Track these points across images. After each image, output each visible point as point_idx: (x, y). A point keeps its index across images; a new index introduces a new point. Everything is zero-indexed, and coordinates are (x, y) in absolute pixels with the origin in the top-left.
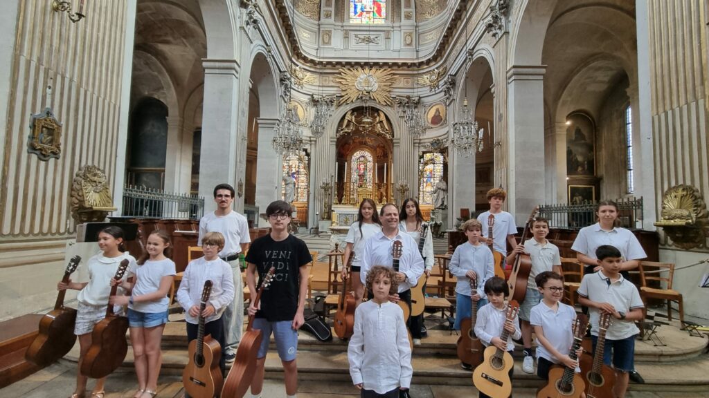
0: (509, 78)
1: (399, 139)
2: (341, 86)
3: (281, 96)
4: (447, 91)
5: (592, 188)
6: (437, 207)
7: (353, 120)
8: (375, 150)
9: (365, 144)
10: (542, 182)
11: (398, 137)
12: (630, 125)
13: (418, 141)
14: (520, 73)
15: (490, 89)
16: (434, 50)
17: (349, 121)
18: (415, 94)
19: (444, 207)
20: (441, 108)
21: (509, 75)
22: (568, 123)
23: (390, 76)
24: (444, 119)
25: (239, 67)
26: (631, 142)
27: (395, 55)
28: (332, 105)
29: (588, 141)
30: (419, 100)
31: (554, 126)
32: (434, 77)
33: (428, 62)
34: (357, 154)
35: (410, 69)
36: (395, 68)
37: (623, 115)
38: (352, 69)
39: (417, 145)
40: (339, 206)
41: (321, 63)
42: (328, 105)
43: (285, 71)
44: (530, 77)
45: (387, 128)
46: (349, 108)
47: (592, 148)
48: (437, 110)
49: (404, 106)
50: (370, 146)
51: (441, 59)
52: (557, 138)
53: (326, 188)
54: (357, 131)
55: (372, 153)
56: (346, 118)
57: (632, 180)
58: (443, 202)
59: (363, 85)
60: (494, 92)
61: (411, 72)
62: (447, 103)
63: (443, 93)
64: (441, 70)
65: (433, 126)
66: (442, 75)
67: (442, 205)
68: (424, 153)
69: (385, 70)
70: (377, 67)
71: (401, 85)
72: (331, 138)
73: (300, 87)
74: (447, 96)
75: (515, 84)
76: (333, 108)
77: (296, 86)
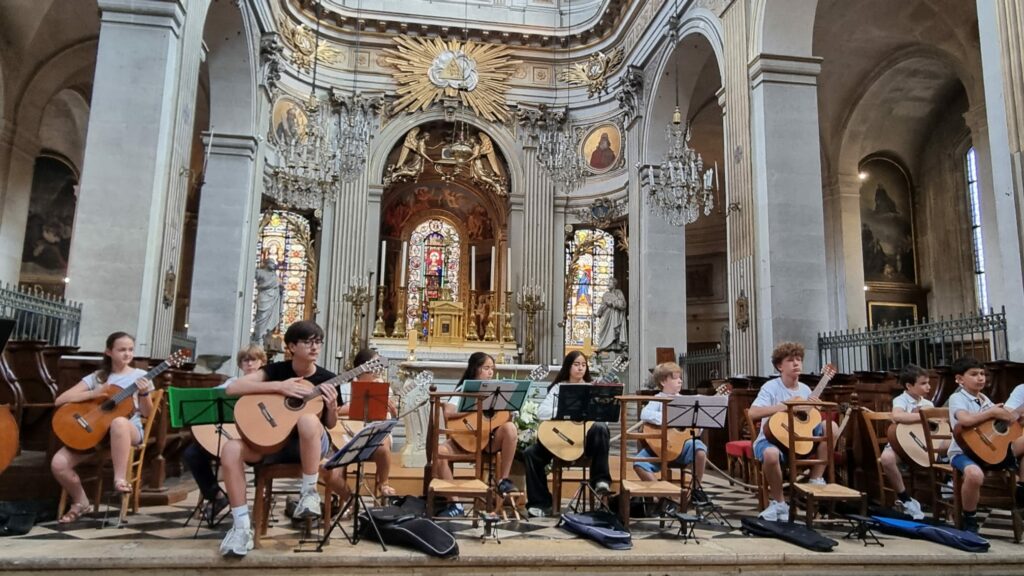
0: (754, 79)
1: (523, 196)
2: (397, 74)
3: (262, 86)
4: (625, 100)
5: (912, 308)
6: (605, 346)
7: (422, 150)
8: (466, 220)
9: (443, 205)
10: (822, 286)
11: (521, 191)
12: (975, 184)
13: (564, 202)
14: (773, 69)
15: (716, 98)
16: (597, 15)
17: (411, 150)
18: (558, 101)
19: (620, 348)
20: (613, 133)
21: (753, 70)
22: (863, 176)
23: (504, 60)
24: (618, 156)
25: (184, 12)
26: (978, 218)
27: (516, 18)
28: (375, 114)
29: (901, 214)
30: (565, 114)
31: (837, 182)
32: (597, 70)
33: (585, 37)
34: (424, 229)
35: (548, 48)
36: (516, 44)
37: (960, 165)
38: (421, 39)
39: (562, 210)
40: (386, 341)
41: (352, 21)
42: (365, 113)
43: (273, 33)
44: (793, 78)
45: (496, 169)
46: (412, 122)
47: (908, 227)
48: (604, 138)
49: (533, 126)
50: (452, 210)
51: (613, 33)
52: (843, 204)
53: (356, 300)
54: (428, 176)
55: (458, 227)
56: (406, 144)
57: (985, 293)
58: (617, 335)
59: (446, 74)
60: (724, 105)
61: (550, 56)
62: (626, 125)
63: (617, 103)
64: (611, 55)
65: (595, 171)
66: (615, 66)
67: (615, 342)
68: (576, 227)
69: (493, 47)
70: (477, 40)
71: (527, 82)
72: (371, 187)
73: (302, 70)
74: (626, 109)
75: (765, 91)
76: (378, 121)
77: (295, 66)
